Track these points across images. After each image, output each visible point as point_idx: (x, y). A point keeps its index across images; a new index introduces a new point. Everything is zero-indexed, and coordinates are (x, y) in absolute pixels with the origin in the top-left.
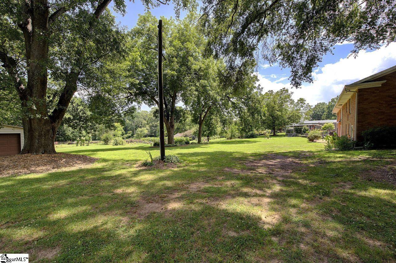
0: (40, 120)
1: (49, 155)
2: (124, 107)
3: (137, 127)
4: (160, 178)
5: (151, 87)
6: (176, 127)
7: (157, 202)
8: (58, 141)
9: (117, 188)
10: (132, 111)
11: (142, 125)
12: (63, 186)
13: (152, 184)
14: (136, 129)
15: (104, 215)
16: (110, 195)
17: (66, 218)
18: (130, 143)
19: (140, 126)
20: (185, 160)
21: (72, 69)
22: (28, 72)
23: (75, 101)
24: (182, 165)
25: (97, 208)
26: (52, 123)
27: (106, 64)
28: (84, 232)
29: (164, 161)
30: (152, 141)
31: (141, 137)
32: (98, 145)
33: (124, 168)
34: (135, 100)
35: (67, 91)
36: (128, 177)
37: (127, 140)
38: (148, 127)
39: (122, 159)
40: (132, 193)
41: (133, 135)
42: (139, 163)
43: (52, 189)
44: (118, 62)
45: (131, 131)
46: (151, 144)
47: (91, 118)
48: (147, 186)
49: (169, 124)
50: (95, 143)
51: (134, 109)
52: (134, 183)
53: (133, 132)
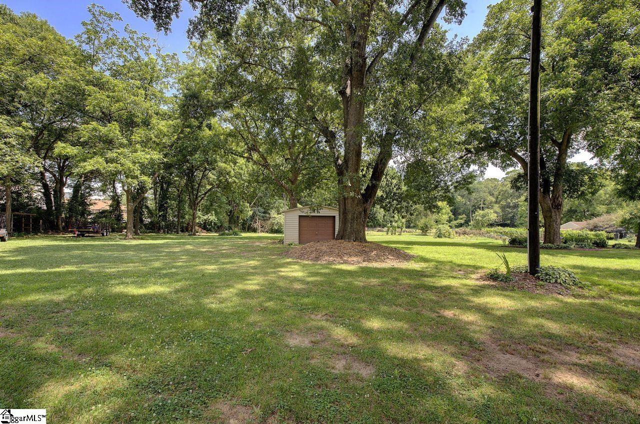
0: (353, 199)
1: (360, 243)
2: (454, 174)
3: (476, 208)
4: (528, 310)
5: (509, 131)
6: (566, 207)
7: (525, 357)
8: (368, 226)
9: (445, 307)
10: (468, 180)
11: (485, 205)
12: (374, 286)
13: (511, 318)
14: (473, 212)
15: (426, 344)
16: (434, 315)
17: (379, 331)
18: (462, 236)
19: (482, 206)
20: (594, 284)
21: (387, 130)
22: (345, 143)
23: (389, 173)
24: (586, 292)
25: (416, 330)
26: (364, 203)
27: (431, 110)
28: (402, 359)
29: (538, 278)
30: (506, 234)
31: (483, 225)
32: (412, 234)
33: (455, 278)
34: (474, 162)
35: (382, 160)
36: (463, 294)
37: (457, 229)
38: (497, 207)
39: (451, 262)
40: (471, 323)
41: (467, 222)
42: (481, 273)
43: (364, 287)
44: (450, 102)
45: (464, 216)
46: (504, 240)
47: (407, 196)
48: (500, 319)
49: (550, 203)
50: (409, 232)
51: (472, 177)
52: (473, 307)
53: (468, 216)
